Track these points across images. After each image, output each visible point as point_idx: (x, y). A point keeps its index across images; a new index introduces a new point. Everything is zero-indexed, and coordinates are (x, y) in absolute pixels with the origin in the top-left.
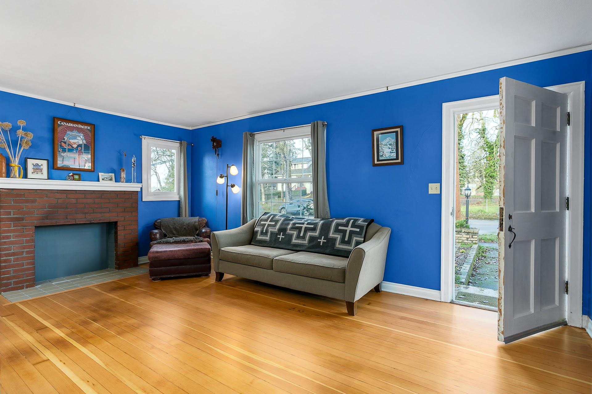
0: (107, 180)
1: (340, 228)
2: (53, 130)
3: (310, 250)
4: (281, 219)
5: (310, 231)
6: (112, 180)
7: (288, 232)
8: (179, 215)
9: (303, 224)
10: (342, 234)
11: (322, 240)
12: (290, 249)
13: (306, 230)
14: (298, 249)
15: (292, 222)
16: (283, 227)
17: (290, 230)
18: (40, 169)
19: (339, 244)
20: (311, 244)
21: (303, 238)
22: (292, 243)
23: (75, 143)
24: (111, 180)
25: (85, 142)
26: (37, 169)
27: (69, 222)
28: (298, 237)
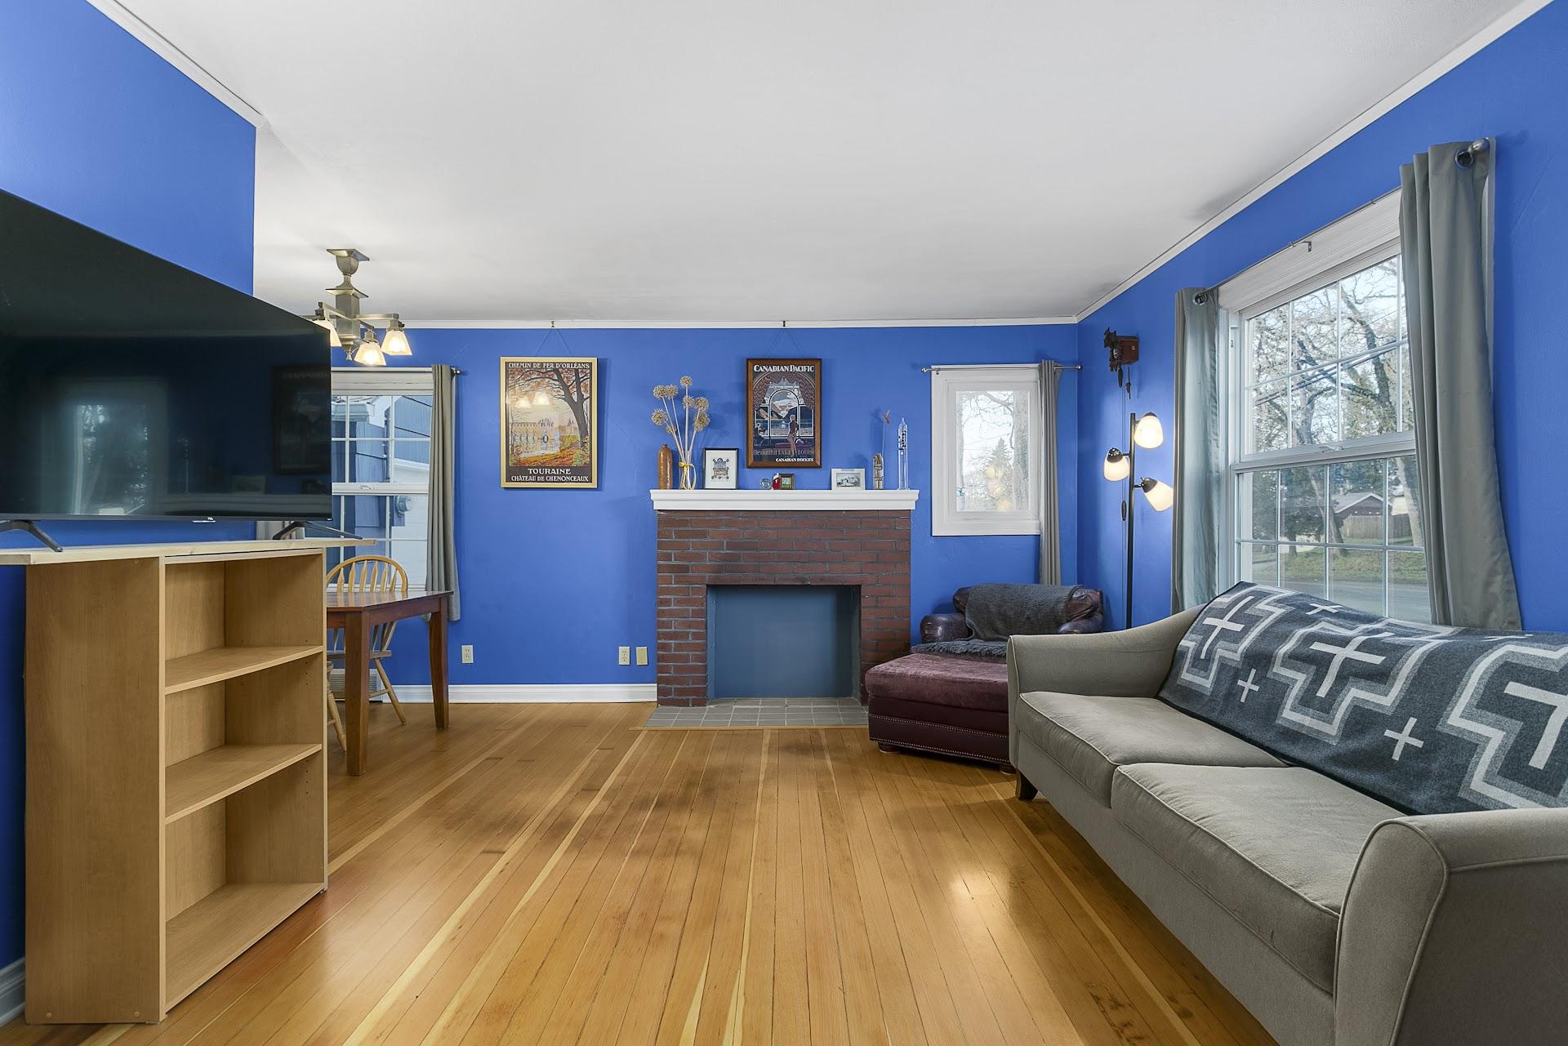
0: (848, 484)
1: (1514, 689)
2: (746, 387)
3: (1340, 771)
4: (1272, 613)
5: (1363, 682)
6: (859, 486)
7: (1279, 670)
8: (1037, 579)
9: (1343, 642)
10: (1517, 725)
11: (1404, 738)
12: (1267, 744)
13: (1345, 673)
14: (1295, 751)
15: (1301, 632)
16: (1263, 646)
17: (1283, 665)
18: (724, 469)
19: (1488, 780)
20: (1353, 744)
21: (1325, 708)
22: (1280, 722)
23: (783, 408)
24: (856, 484)
25: (802, 401)
26: (720, 469)
27: (763, 579)
28: (1307, 700)
